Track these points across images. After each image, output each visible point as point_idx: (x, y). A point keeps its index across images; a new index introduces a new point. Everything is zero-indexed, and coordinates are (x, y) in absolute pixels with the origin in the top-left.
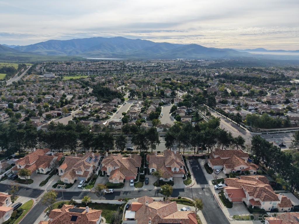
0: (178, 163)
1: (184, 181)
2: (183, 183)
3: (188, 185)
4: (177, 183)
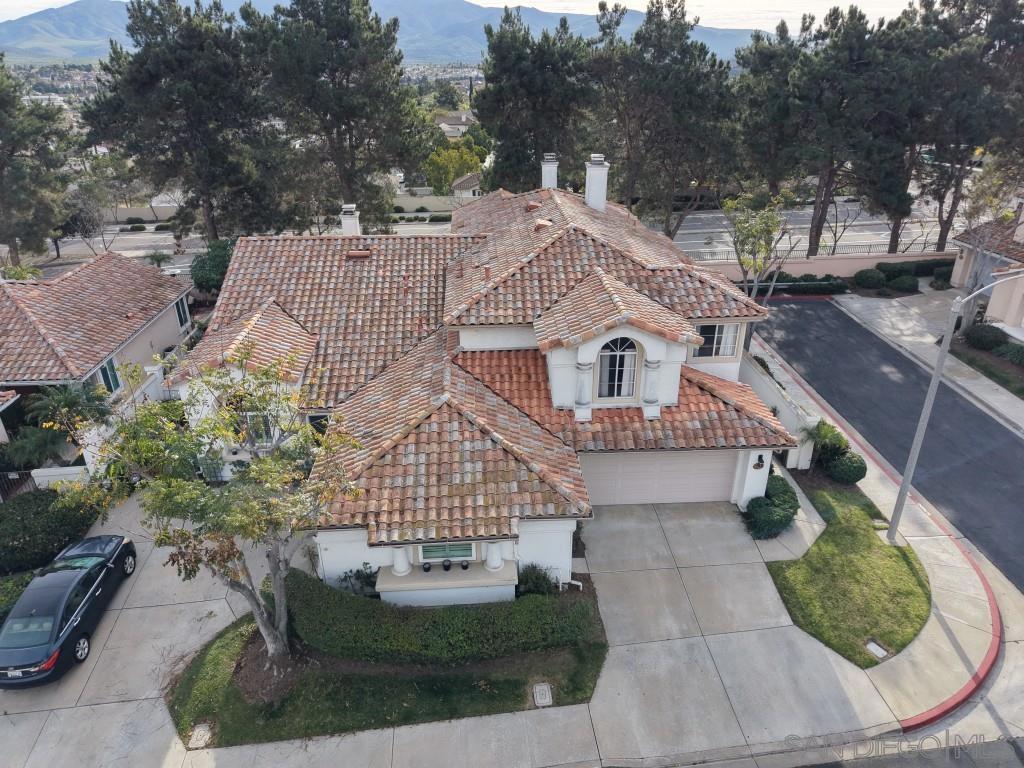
0: (648, 283)
2: (786, 620)
3: (904, 646)
4: (670, 624)
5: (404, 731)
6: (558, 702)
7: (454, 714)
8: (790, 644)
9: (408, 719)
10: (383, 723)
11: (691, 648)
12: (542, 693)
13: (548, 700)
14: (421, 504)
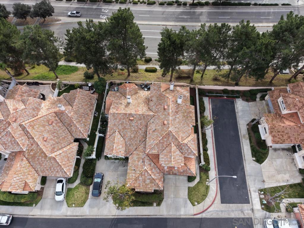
0: (180, 147)
1: (189, 188)
2: (187, 197)
3: (200, 203)
4: (172, 196)
5: (139, 207)
6: (156, 206)
7: (145, 206)
8: (186, 201)
9: (140, 206)
10: (137, 206)
11: (174, 200)
12: (155, 204)
13: (155, 206)
14: (142, 186)
